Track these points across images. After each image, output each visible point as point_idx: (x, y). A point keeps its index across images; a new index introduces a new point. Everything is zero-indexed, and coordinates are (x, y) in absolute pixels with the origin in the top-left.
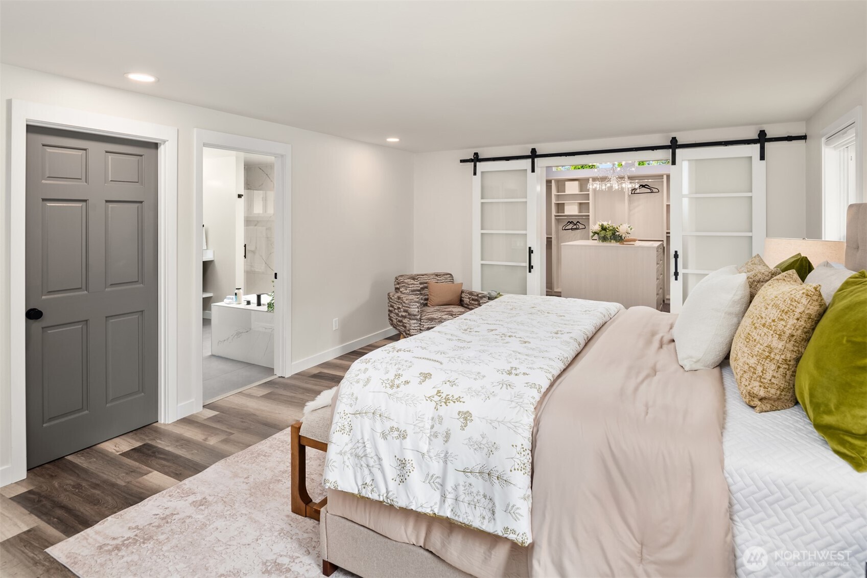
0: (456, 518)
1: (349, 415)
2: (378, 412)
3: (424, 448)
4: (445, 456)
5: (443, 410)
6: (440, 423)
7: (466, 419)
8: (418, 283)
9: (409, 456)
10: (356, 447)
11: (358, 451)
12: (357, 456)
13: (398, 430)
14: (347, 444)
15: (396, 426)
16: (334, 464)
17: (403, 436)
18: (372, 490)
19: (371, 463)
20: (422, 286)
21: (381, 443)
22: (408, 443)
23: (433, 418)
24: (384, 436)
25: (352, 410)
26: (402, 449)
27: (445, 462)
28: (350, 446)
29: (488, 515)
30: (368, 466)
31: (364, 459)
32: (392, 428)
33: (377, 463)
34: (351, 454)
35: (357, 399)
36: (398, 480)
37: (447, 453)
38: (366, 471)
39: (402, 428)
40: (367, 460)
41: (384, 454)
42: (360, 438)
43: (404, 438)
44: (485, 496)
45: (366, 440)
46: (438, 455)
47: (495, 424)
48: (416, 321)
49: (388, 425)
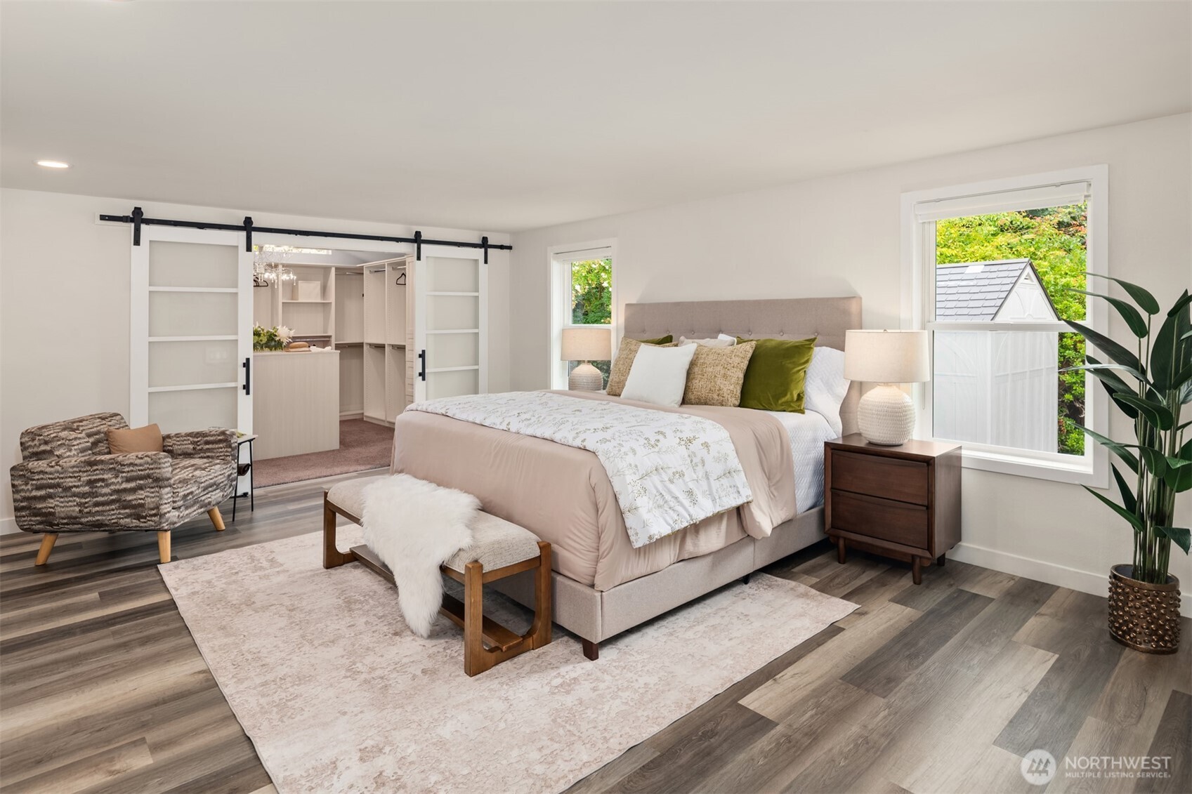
0: (724, 508)
1: (638, 481)
2: (659, 467)
3: (695, 477)
4: (706, 475)
5: (692, 447)
6: (695, 456)
7: (707, 446)
8: (83, 435)
9: (691, 485)
10: (655, 500)
11: (658, 503)
12: (660, 506)
13: (677, 472)
14: (649, 503)
15: (675, 471)
16: (650, 521)
17: (682, 475)
18: (681, 522)
19: (672, 504)
20: (91, 440)
21: (672, 487)
22: (687, 478)
23: (689, 456)
24: (671, 481)
25: (637, 477)
26: (685, 483)
27: (708, 479)
28: (651, 502)
29: (736, 495)
30: (670, 508)
31: (665, 505)
32: (673, 473)
33: (675, 502)
34: (655, 508)
35: (636, 466)
36: (692, 504)
37: (706, 472)
38: (671, 512)
39: (679, 470)
40: (668, 505)
41: (678, 494)
42: (655, 492)
43: (684, 475)
44: (731, 487)
45: (661, 492)
46: (702, 477)
47: (720, 443)
48: (169, 488)
49: (670, 472)
